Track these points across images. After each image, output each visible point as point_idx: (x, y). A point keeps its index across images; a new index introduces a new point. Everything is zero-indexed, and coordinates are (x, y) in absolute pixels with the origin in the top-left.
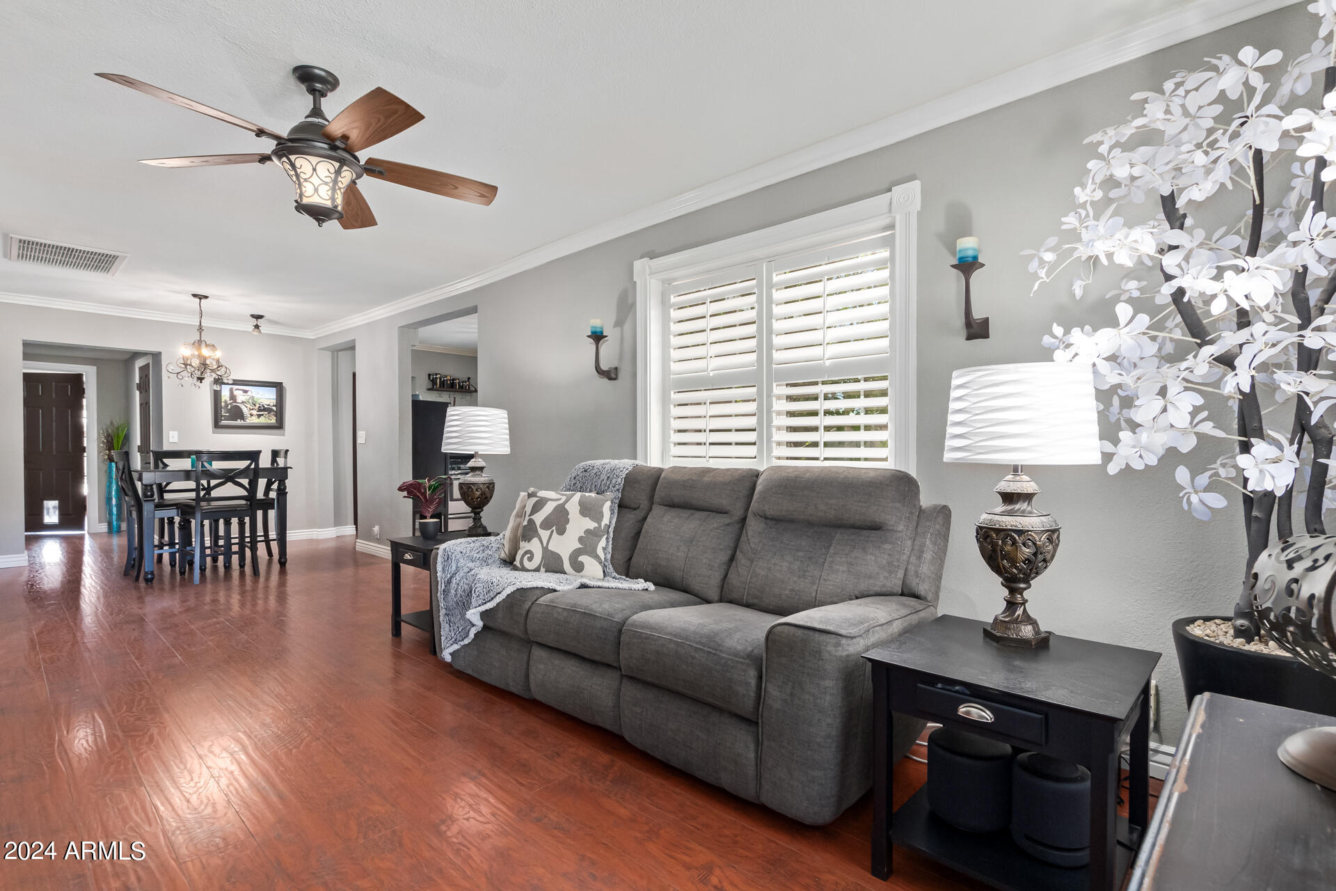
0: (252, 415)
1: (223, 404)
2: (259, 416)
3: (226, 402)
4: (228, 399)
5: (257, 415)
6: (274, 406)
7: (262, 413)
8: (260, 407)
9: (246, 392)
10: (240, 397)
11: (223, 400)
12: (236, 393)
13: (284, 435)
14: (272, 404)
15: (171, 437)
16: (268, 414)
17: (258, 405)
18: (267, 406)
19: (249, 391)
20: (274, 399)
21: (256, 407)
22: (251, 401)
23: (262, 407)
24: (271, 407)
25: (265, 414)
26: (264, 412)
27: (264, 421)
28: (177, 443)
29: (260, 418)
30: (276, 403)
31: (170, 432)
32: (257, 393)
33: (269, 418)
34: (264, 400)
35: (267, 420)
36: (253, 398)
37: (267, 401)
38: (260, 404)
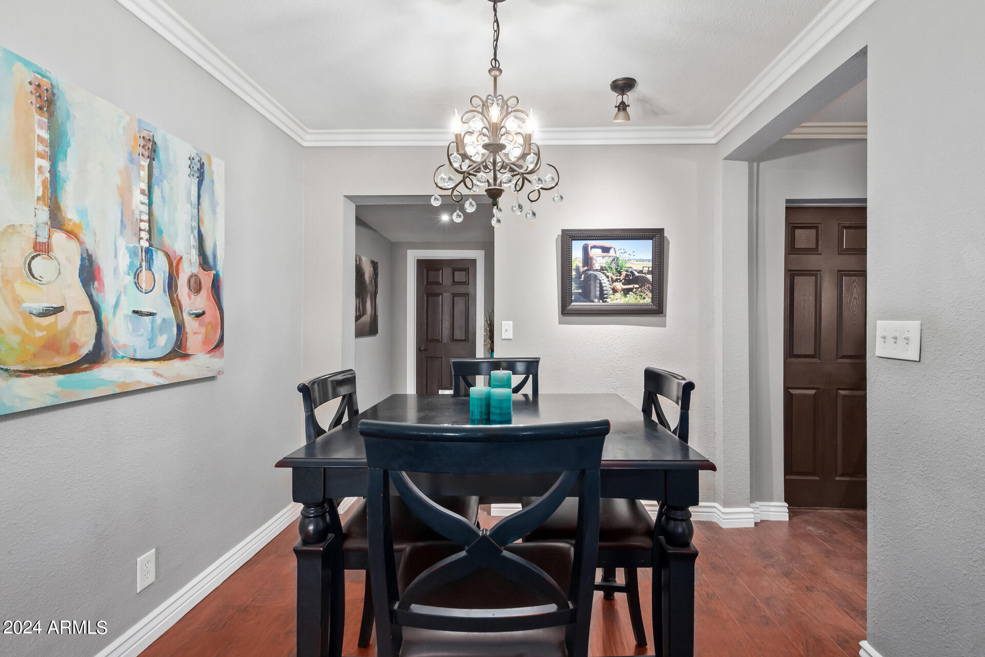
0: (615, 291)
1: (574, 273)
2: (626, 292)
3: (577, 269)
4: (580, 265)
5: (623, 290)
6: (649, 273)
7: (631, 286)
8: (627, 276)
9: (606, 250)
10: (599, 260)
11: (574, 267)
12: (592, 253)
13: (664, 326)
14: (646, 270)
15: (503, 331)
16: (641, 287)
17: (625, 273)
18: (638, 273)
19: (611, 248)
20: (649, 261)
21: (622, 276)
22: (614, 266)
23: (630, 275)
24: (644, 275)
25: (636, 288)
26: (634, 285)
27: (634, 300)
28: (511, 339)
29: (628, 295)
30: (652, 267)
31: (503, 322)
32: (623, 251)
33: (641, 296)
34: (635, 262)
35: (639, 299)
36: (617, 260)
37: (638, 265)
38: (627, 271)
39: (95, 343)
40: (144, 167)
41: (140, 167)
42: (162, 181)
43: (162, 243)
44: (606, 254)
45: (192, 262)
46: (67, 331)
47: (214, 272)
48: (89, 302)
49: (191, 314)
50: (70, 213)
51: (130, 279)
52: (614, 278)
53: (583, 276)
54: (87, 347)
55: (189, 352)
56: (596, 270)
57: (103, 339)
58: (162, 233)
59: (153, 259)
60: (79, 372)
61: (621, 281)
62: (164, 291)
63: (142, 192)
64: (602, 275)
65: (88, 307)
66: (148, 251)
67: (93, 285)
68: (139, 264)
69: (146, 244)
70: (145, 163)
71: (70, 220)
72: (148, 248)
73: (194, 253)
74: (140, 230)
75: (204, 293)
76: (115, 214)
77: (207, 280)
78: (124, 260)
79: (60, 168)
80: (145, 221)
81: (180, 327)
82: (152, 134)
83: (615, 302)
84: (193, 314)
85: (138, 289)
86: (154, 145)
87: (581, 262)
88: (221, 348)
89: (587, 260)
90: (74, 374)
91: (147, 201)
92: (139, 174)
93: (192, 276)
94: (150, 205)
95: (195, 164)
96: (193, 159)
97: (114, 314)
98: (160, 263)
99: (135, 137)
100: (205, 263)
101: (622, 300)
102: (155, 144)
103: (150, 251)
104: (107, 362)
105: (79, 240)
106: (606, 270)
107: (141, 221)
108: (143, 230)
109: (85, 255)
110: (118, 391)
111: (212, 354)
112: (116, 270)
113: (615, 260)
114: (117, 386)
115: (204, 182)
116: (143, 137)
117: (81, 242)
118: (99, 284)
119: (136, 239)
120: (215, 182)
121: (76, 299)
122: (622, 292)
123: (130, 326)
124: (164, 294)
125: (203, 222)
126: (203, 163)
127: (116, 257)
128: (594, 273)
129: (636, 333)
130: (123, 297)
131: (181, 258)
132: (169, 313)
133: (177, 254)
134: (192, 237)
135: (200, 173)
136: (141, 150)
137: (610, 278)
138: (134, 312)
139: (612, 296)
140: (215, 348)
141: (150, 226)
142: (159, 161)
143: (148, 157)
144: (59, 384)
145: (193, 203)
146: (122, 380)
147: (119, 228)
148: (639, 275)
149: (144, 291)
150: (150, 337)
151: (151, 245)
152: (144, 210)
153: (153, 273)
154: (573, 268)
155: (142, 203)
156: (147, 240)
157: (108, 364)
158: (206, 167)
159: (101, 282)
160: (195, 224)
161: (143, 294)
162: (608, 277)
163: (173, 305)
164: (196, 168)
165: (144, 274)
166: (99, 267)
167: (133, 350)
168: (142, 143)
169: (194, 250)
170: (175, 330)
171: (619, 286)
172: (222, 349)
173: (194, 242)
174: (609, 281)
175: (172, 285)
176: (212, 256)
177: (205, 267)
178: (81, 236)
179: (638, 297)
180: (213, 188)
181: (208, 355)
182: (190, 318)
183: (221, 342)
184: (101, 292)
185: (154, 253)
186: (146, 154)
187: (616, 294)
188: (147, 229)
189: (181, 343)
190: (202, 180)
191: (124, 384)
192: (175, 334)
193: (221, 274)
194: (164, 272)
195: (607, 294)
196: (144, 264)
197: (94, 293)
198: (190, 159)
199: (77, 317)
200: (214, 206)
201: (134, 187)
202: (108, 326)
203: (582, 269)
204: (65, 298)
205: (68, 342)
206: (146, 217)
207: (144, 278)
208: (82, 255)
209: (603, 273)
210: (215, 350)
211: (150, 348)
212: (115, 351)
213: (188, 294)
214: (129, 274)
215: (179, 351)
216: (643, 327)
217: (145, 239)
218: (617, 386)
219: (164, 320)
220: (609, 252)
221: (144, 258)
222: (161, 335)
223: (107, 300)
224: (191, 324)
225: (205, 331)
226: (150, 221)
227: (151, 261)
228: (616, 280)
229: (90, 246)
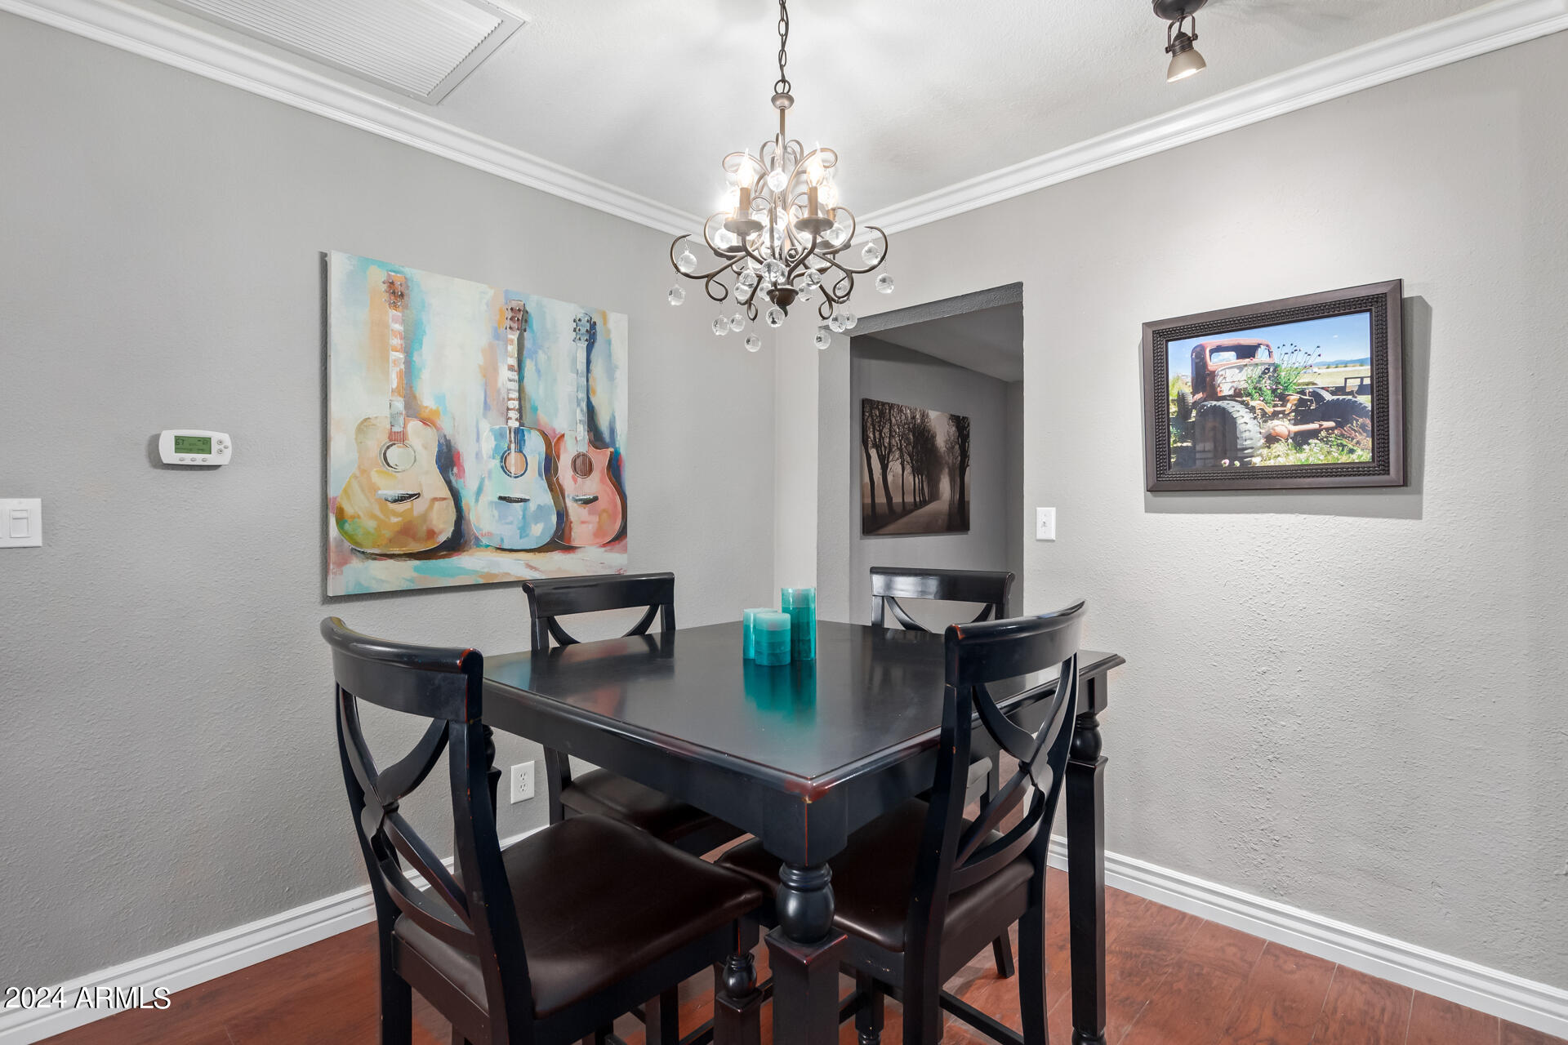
0: (1271, 439)
1: (1173, 408)
2: (1300, 440)
3: (1181, 399)
4: (1188, 390)
5: (1297, 434)
6: (1362, 390)
7: (1314, 426)
8: (1301, 402)
9: (1246, 352)
10: (1230, 374)
11: (1173, 395)
12: (1215, 362)
13: (1418, 516)
14: (1353, 384)
15: (1039, 524)
16: (1340, 425)
17: (1297, 396)
18: (1333, 393)
19: (1259, 346)
20: (1361, 362)
21: (1289, 405)
22: (1266, 384)
23: (1311, 401)
24: (1350, 397)
25: (1327, 429)
26: (1322, 423)
27: (1322, 457)
28: (1054, 541)
29: (1305, 447)
30: (1372, 377)
31: (1038, 509)
32: (1289, 349)
33: (1343, 446)
34: (1323, 371)
35: (1336, 455)
36: (1275, 371)
37: (1330, 374)
38: (1302, 392)
39: (454, 531)
40: (512, 341)
41: (507, 341)
42: (536, 352)
43: (537, 422)
44: (1247, 361)
45: (578, 439)
46: (424, 517)
47: (612, 450)
48: (447, 489)
49: (576, 501)
50: (427, 401)
51: (497, 462)
52: (1269, 410)
53: (1194, 413)
54: (445, 533)
55: (575, 543)
56: (1224, 398)
57: (464, 527)
58: (537, 410)
59: (524, 441)
60: (436, 559)
61: (1285, 415)
62: (540, 475)
63: (511, 368)
64: (1238, 406)
65: (446, 493)
66: (519, 432)
67: (452, 470)
68: (506, 445)
69: (517, 424)
70: (514, 336)
71: (426, 407)
72: (518, 429)
73: (582, 432)
74: (508, 409)
75: (596, 475)
76: (476, 395)
77: (600, 459)
78: (488, 444)
79: (416, 358)
80: (514, 400)
81: (562, 515)
82: (522, 303)
83: (1272, 463)
84: (580, 500)
85: (506, 473)
86: (525, 314)
87: (1190, 384)
88: (622, 540)
89: (1203, 379)
90: (431, 561)
91: (516, 378)
92: (507, 347)
93: (578, 456)
94: (521, 380)
95: (582, 326)
96: (580, 320)
97: (477, 500)
98: (535, 446)
99: (501, 310)
100: (597, 438)
101: (1291, 458)
102: (527, 312)
103: (521, 432)
104: (467, 551)
105: (436, 427)
106: (1249, 395)
107: (509, 399)
108: (511, 409)
109: (442, 441)
110: (481, 581)
111: (608, 548)
112: (478, 455)
113: (1272, 370)
114: (481, 576)
115: (597, 345)
116: (512, 309)
117: (438, 429)
118: (459, 469)
119: (504, 420)
120: (613, 342)
121: (432, 484)
122: (1290, 441)
123: (496, 513)
124: (539, 478)
125: (594, 393)
126: (595, 323)
127: (478, 439)
128: (1219, 403)
129: (1333, 531)
130: (487, 482)
131: (563, 435)
132: (547, 499)
133: (557, 433)
134: (578, 411)
135: (590, 335)
136: (508, 323)
137: (1258, 412)
138: (501, 498)
139: (1265, 451)
140: (613, 540)
141: (520, 404)
142: (533, 331)
143: (518, 329)
144: (416, 569)
145: (580, 372)
146: (486, 570)
147: (482, 410)
148: (1335, 397)
149: (513, 475)
150: (520, 525)
151: (522, 425)
152: (513, 388)
153: (525, 456)
154: (1171, 398)
155: (510, 380)
156: (517, 419)
157: (470, 551)
158: (598, 327)
159: (461, 468)
160: (582, 395)
161: (512, 479)
162: (1252, 409)
163: (551, 490)
164: (583, 330)
165: (513, 458)
166: (459, 453)
167: (499, 538)
168: (510, 315)
169: (582, 426)
170: (554, 518)
171: (1283, 427)
172: (624, 542)
173: (581, 415)
174: (1255, 418)
175: (550, 467)
176: (609, 431)
177: (598, 444)
178: (438, 422)
179: (1334, 449)
180: (610, 350)
181: (603, 549)
182: (575, 505)
183: (622, 534)
184: (460, 478)
185: (525, 433)
186: (515, 326)
187: (1273, 446)
188: (517, 407)
189: (563, 530)
190: (593, 343)
191: (489, 575)
192: (555, 523)
193: (622, 451)
194: (539, 454)
195: (1252, 448)
196: (513, 446)
197: (453, 479)
198: (575, 321)
199: (434, 504)
200: (611, 372)
201: (499, 364)
202: (469, 514)
203: (1190, 399)
204: (421, 485)
205: (425, 528)
206: (515, 395)
207: (513, 462)
208: (439, 442)
209: (1242, 403)
210: (613, 543)
211: (521, 538)
212: (477, 539)
213: (573, 477)
214: (494, 458)
215: (560, 541)
216: (1350, 519)
217: (514, 418)
218: (1281, 649)
219: (539, 507)
220: (1254, 357)
221: (513, 439)
222: (536, 524)
223: (468, 487)
224: (575, 511)
225: (597, 520)
226: (520, 399)
227: (522, 442)
228: (1275, 415)
229: (448, 430)
